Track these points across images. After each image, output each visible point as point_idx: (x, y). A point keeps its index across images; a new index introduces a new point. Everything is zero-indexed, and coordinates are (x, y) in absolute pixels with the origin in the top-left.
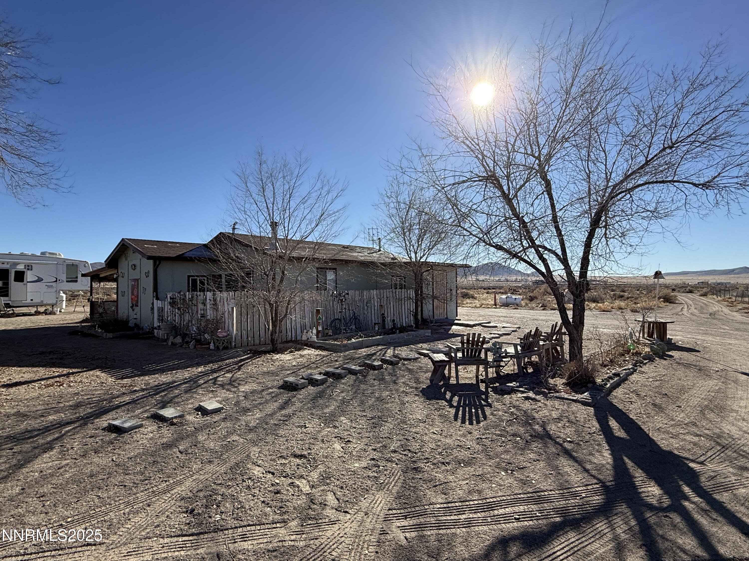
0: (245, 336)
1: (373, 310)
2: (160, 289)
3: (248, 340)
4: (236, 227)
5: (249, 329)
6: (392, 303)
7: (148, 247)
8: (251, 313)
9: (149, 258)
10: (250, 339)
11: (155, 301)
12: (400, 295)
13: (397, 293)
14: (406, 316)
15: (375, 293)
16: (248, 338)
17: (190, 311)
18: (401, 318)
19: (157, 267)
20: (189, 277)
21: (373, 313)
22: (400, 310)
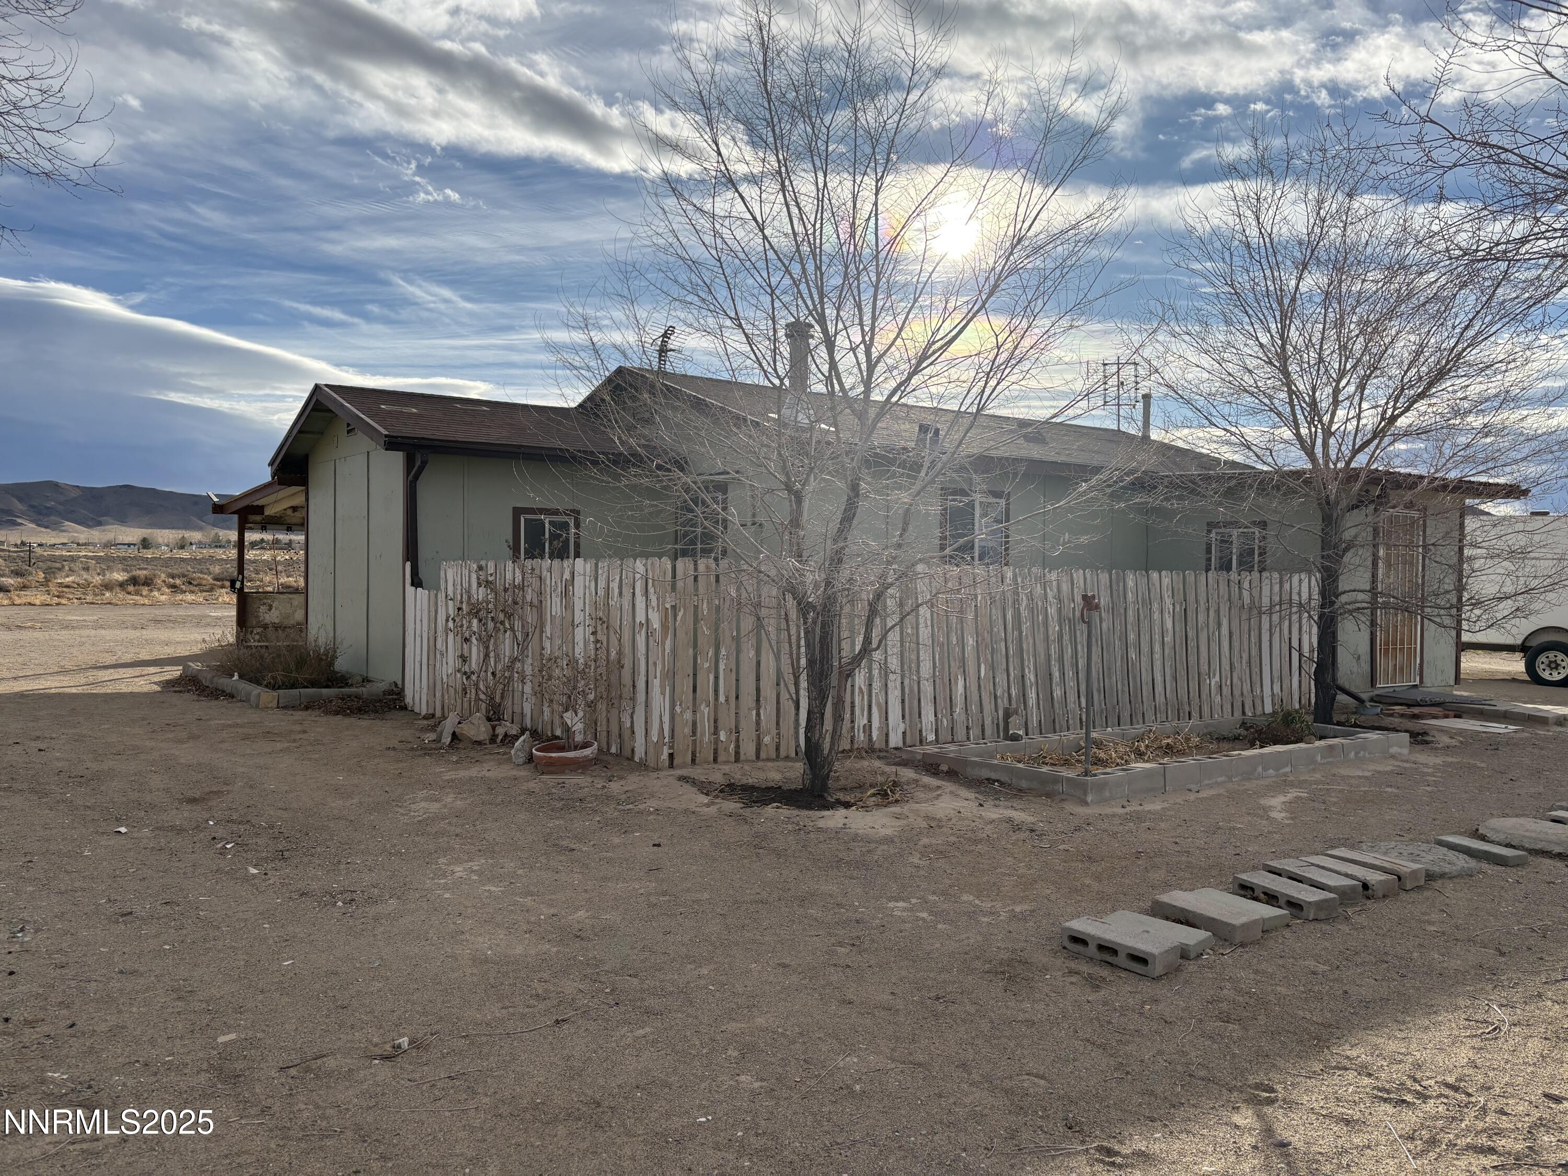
0: (706, 726)
1: (1157, 648)
2: (425, 551)
3: (717, 741)
4: (673, 343)
5: (722, 699)
6: (1225, 622)
7: (390, 412)
8: (728, 640)
9: (392, 444)
10: (723, 736)
11: (410, 590)
12: (1255, 593)
13: (1246, 585)
14: (1276, 674)
15: (1166, 581)
16: (716, 732)
17: (518, 625)
18: (1256, 678)
19: (416, 477)
20: (517, 512)
21: (1157, 656)
22: (1254, 652)
